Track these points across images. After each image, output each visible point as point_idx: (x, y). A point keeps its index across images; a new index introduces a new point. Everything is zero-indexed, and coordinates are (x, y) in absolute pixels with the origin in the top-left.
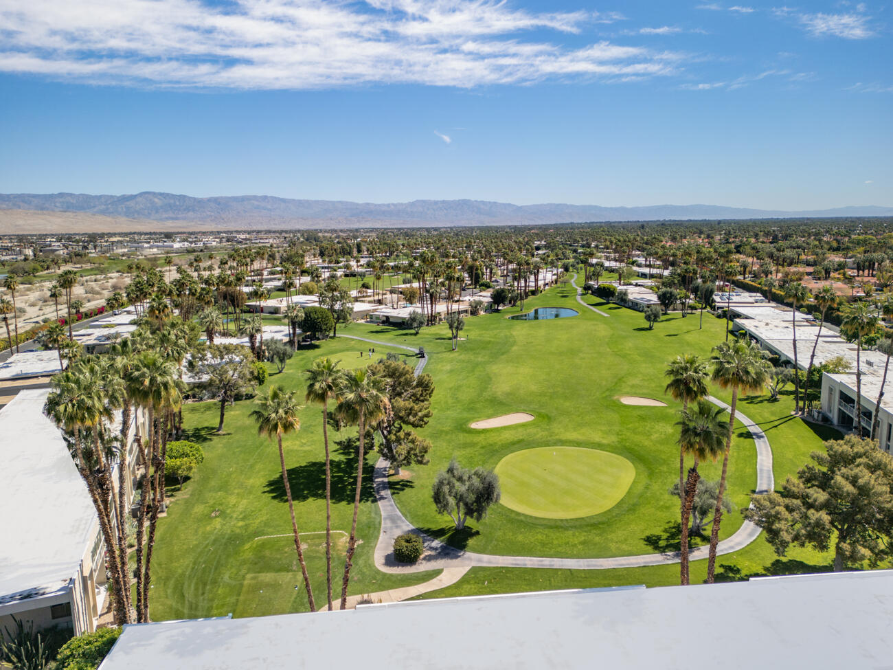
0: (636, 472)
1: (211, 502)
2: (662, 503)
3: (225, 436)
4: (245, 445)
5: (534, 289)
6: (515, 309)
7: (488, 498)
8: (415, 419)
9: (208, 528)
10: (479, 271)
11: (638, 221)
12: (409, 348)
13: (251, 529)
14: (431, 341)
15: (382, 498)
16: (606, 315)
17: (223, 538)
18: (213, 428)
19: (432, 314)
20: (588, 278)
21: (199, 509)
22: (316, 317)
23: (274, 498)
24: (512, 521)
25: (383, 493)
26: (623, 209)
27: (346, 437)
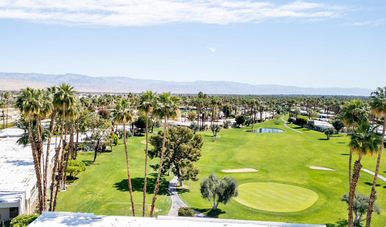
0: (319, 197)
1: (87, 188)
3: (96, 165)
4: (105, 169)
5: (259, 119)
6: (248, 127)
7: (231, 193)
9: (85, 198)
10: (229, 110)
13: (105, 200)
15: (173, 194)
17: (92, 202)
18: (91, 161)
19: (203, 125)
20: (291, 116)
21: (81, 190)
22: (144, 120)
23: (117, 189)
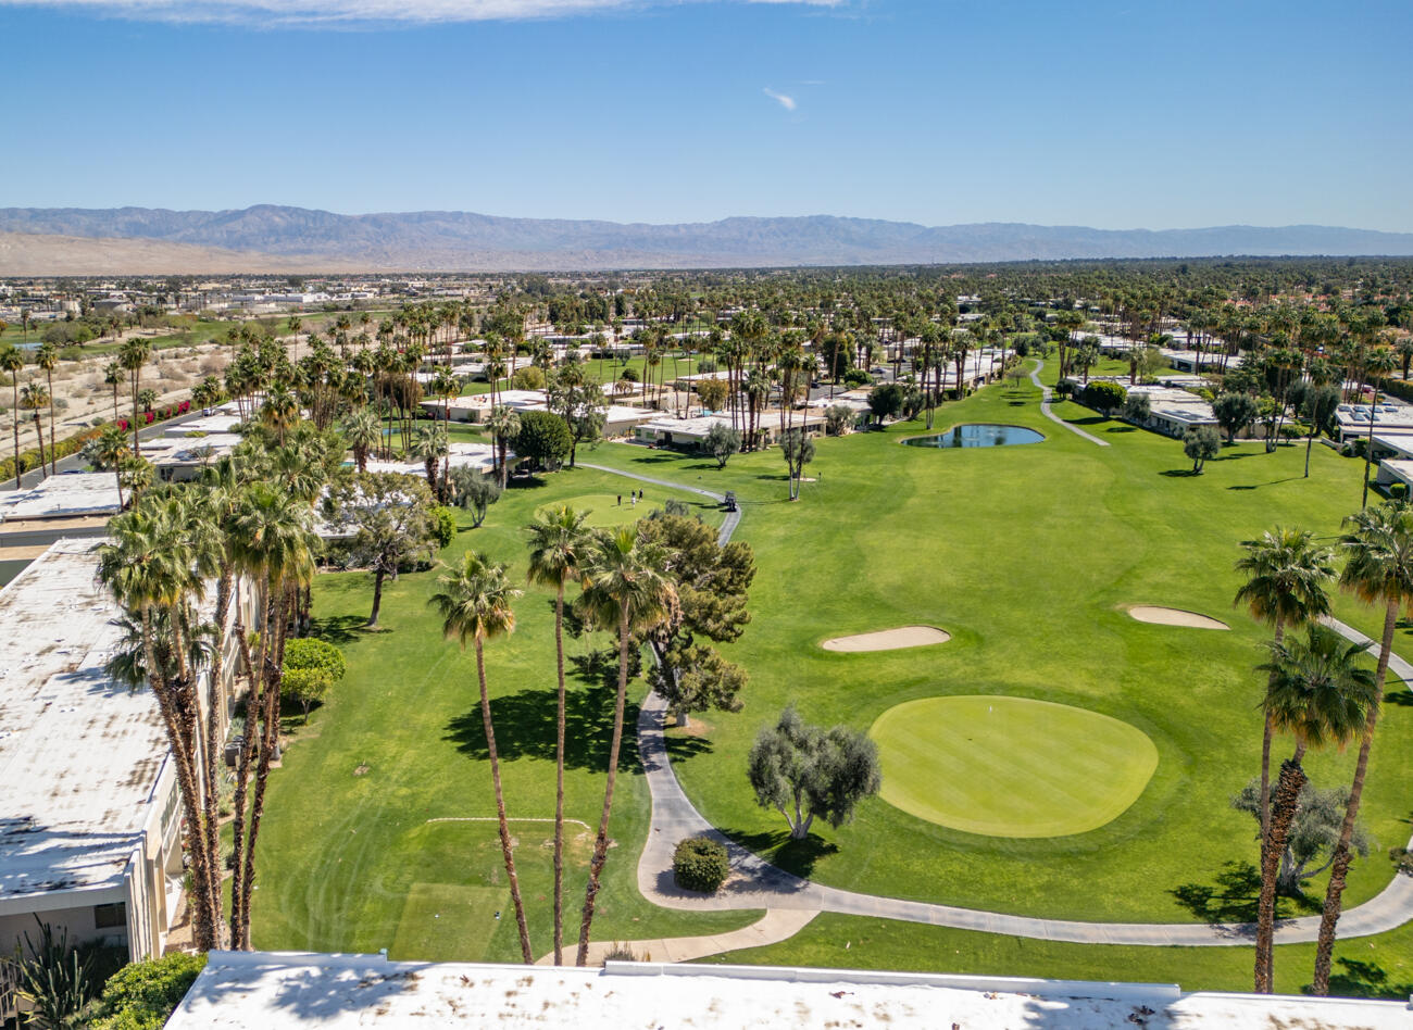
0: (1161, 759)
1: (356, 749)
2: (1214, 824)
3: (382, 635)
4: (414, 653)
5: (955, 387)
6: (915, 425)
7: (856, 785)
8: (717, 625)
9: (349, 795)
10: (846, 352)
11: (1175, 259)
12: (706, 493)
13: (422, 802)
14: (748, 482)
15: (653, 767)
16: (1102, 443)
17: (374, 815)
18: (361, 620)
19: (751, 431)
20: (1066, 369)
21: (334, 760)
22: (541, 430)
23: (461, 750)
24: (901, 832)
25: (654, 758)
26: (1145, 235)
27: (591, 651)
